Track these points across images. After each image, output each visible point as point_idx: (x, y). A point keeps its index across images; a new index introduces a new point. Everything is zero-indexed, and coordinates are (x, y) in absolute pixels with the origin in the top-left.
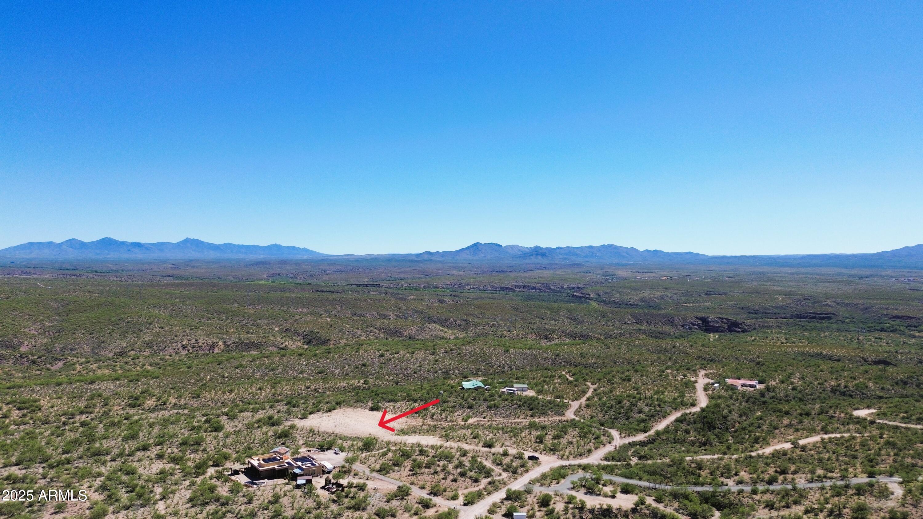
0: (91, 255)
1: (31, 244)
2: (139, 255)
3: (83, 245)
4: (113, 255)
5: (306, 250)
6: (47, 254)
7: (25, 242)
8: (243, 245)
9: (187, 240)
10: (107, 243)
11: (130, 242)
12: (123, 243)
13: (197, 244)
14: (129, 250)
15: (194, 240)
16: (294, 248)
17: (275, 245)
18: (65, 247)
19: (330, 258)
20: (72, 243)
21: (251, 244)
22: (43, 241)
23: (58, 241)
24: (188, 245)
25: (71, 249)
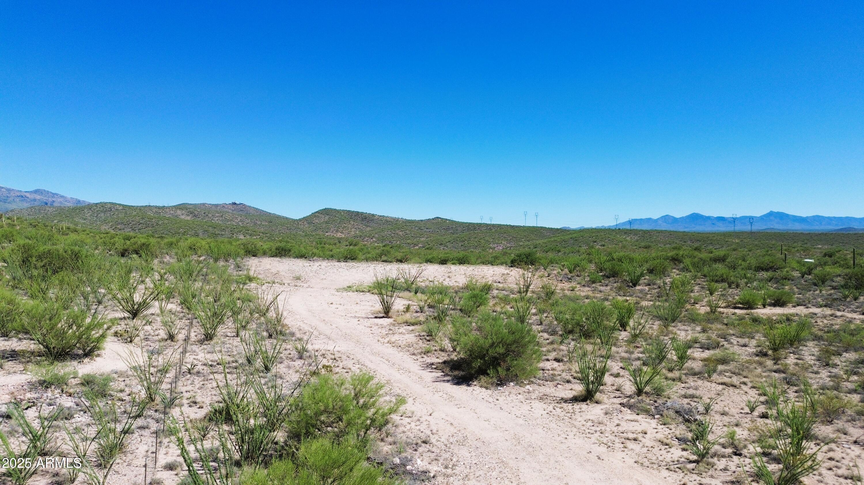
2: (721, 228)
3: (675, 220)
4: (699, 229)
7: (630, 218)
8: (835, 218)
9: (771, 214)
10: (695, 217)
11: (715, 216)
12: (709, 218)
13: (782, 216)
14: (713, 224)
15: (778, 213)
18: (660, 222)
20: (666, 218)
22: (643, 218)
23: (655, 217)
24: (772, 218)
25: (665, 224)
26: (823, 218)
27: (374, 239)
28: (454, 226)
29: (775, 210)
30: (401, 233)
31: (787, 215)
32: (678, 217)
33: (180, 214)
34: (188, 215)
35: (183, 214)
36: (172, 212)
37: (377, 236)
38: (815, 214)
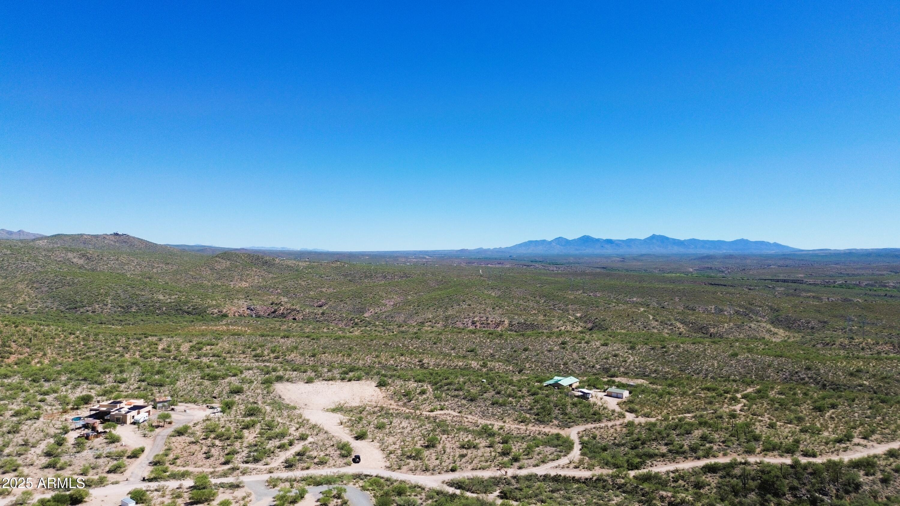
0: (572, 251)
1: (531, 242)
2: (609, 250)
3: (568, 242)
4: (588, 250)
5: (776, 245)
6: (540, 251)
7: (526, 240)
8: (708, 241)
9: (653, 237)
10: (586, 240)
11: (605, 239)
12: (598, 240)
13: (662, 240)
15: (660, 236)
16: (762, 243)
17: (742, 240)
18: (554, 244)
19: (797, 253)
20: (559, 240)
21: (716, 239)
22: (538, 239)
23: (549, 239)
24: (654, 241)
25: (558, 246)
26: (698, 241)
27: (279, 291)
28: (353, 273)
29: (657, 234)
30: (303, 283)
31: (667, 238)
32: (570, 239)
33: (72, 257)
34: (80, 258)
35: (74, 257)
36: (63, 255)
37: (281, 286)
38: (691, 238)
